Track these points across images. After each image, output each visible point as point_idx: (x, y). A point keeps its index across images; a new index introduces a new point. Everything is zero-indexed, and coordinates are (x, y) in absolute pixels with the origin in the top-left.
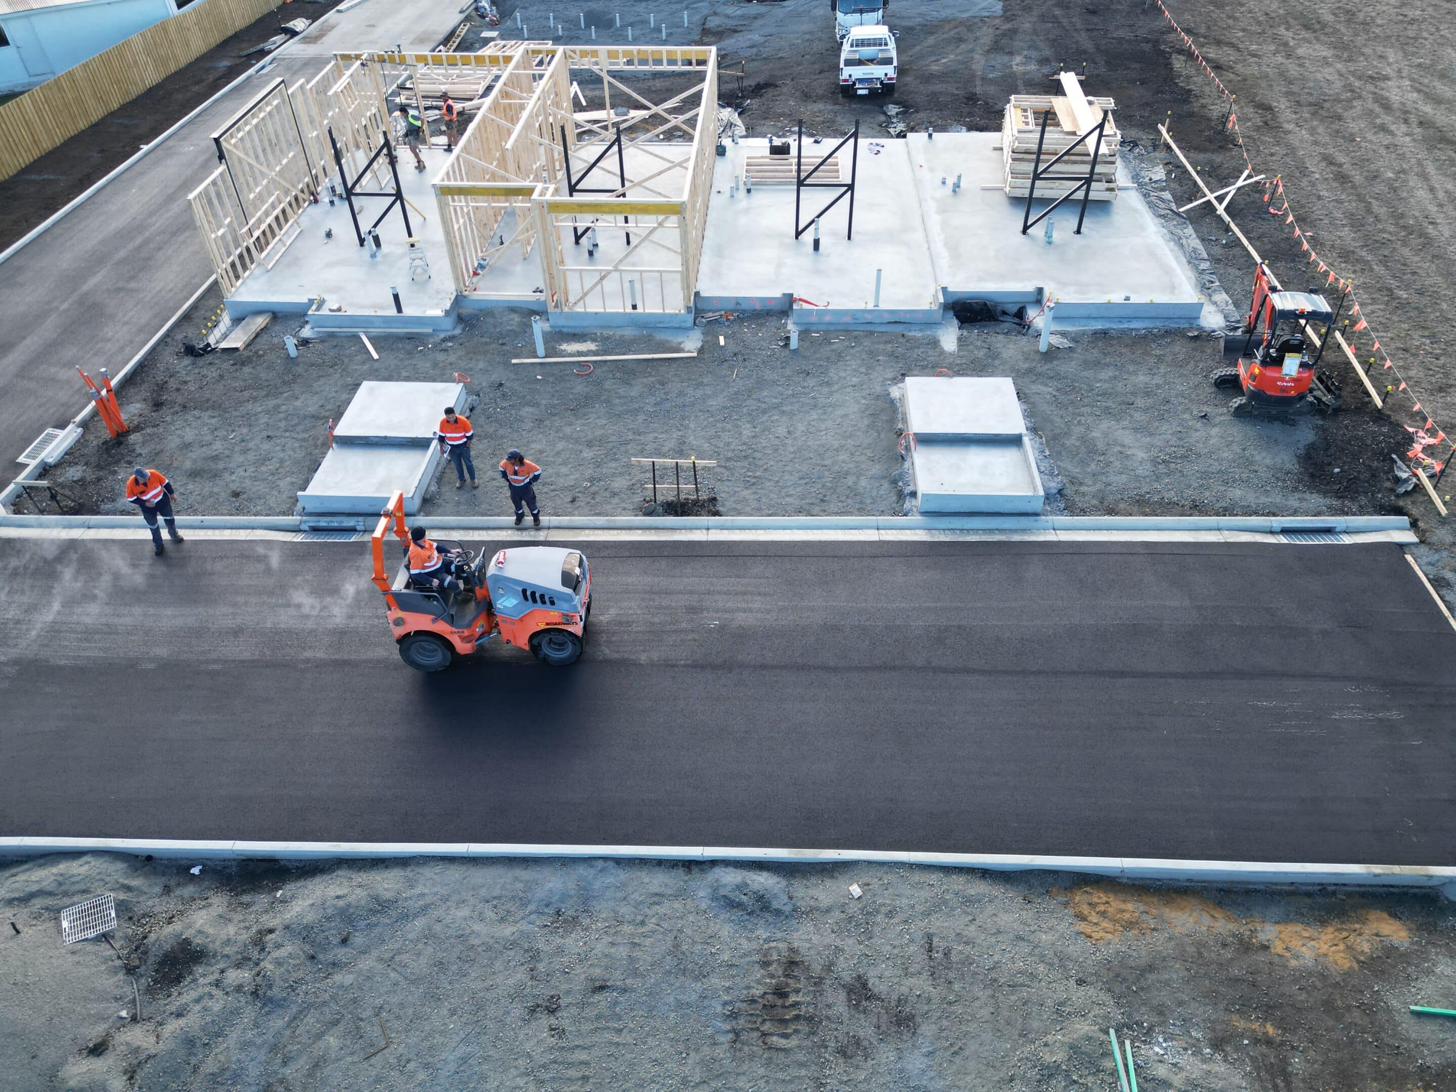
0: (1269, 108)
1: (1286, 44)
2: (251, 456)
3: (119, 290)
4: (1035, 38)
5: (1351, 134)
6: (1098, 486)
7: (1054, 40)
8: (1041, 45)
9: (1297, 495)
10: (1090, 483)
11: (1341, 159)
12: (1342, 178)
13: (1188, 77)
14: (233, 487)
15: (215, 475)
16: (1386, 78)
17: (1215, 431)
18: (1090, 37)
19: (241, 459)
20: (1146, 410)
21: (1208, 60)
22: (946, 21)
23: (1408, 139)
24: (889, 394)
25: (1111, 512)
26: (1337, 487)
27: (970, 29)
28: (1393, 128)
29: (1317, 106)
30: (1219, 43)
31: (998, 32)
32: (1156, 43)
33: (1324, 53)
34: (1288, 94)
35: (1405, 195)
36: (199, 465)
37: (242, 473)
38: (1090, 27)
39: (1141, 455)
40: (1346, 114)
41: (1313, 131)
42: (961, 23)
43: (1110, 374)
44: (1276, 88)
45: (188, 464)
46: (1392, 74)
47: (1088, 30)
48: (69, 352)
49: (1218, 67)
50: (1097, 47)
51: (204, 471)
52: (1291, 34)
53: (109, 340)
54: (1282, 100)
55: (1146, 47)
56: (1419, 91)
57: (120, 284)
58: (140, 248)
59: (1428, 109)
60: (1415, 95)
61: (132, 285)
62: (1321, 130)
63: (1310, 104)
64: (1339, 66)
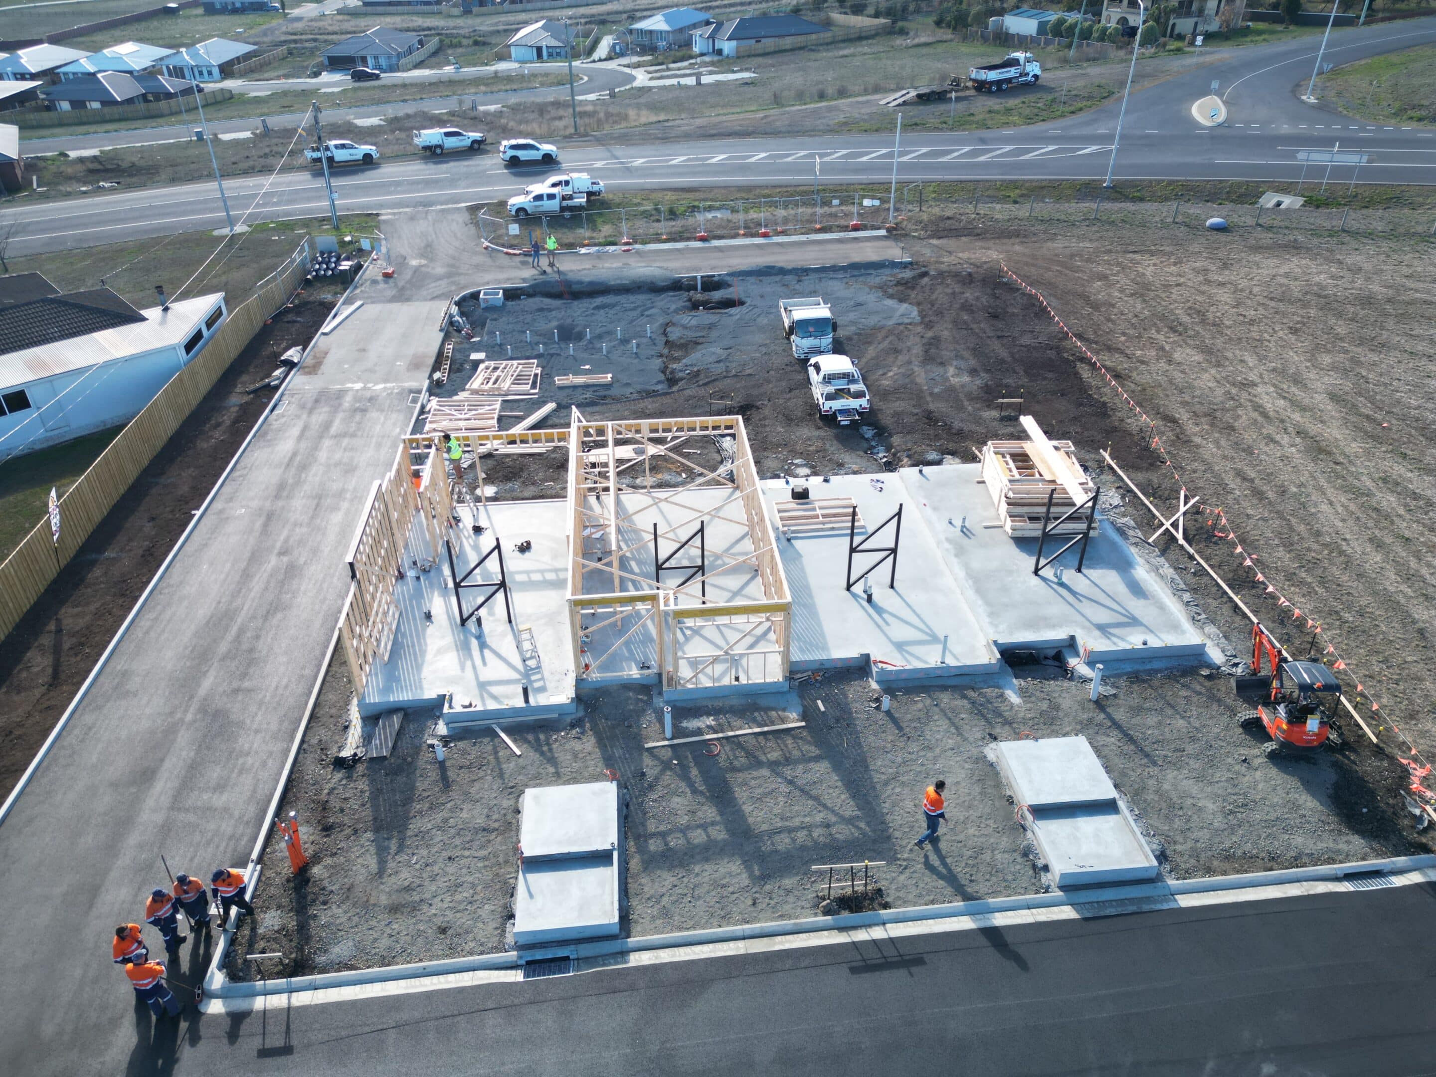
0: (1174, 421)
1: (1162, 348)
2: (441, 883)
3: (237, 691)
4: (957, 346)
5: (1249, 447)
6: (1190, 844)
7: (975, 349)
8: (966, 354)
9: (1344, 838)
10: (1181, 840)
11: (1252, 474)
12: (1259, 494)
13: (1098, 388)
14: (438, 921)
15: (414, 909)
16: (1254, 384)
17: (1258, 774)
18: (1003, 345)
19: (433, 888)
20: (1197, 757)
21: (1107, 368)
22: (877, 329)
23: (1293, 449)
24: (985, 757)
25: (1209, 871)
26: (1370, 827)
27: (899, 337)
28: (1278, 438)
29: (1211, 415)
30: (1109, 349)
31: (924, 341)
32: (1059, 350)
33: (1196, 358)
34: (1184, 404)
35: (1313, 510)
36: (396, 898)
37: (440, 904)
38: (999, 333)
39: (1211, 806)
40: (1236, 424)
41: (1217, 443)
42: (890, 332)
43: (1156, 720)
44: (1173, 398)
45: (384, 900)
46: (1257, 379)
47: (999, 337)
48: (214, 773)
49: (1117, 376)
50: (1012, 355)
51: (403, 906)
52: (1162, 338)
53: (248, 754)
54: (1182, 411)
55: (1051, 354)
56: (1284, 398)
57: (235, 684)
58: (238, 638)
59: (1296, 416)
60: (1282, 402)
61: (246, 684)
62: (1223, 442)
63: (1206, 415)
64: (1213, 371)
